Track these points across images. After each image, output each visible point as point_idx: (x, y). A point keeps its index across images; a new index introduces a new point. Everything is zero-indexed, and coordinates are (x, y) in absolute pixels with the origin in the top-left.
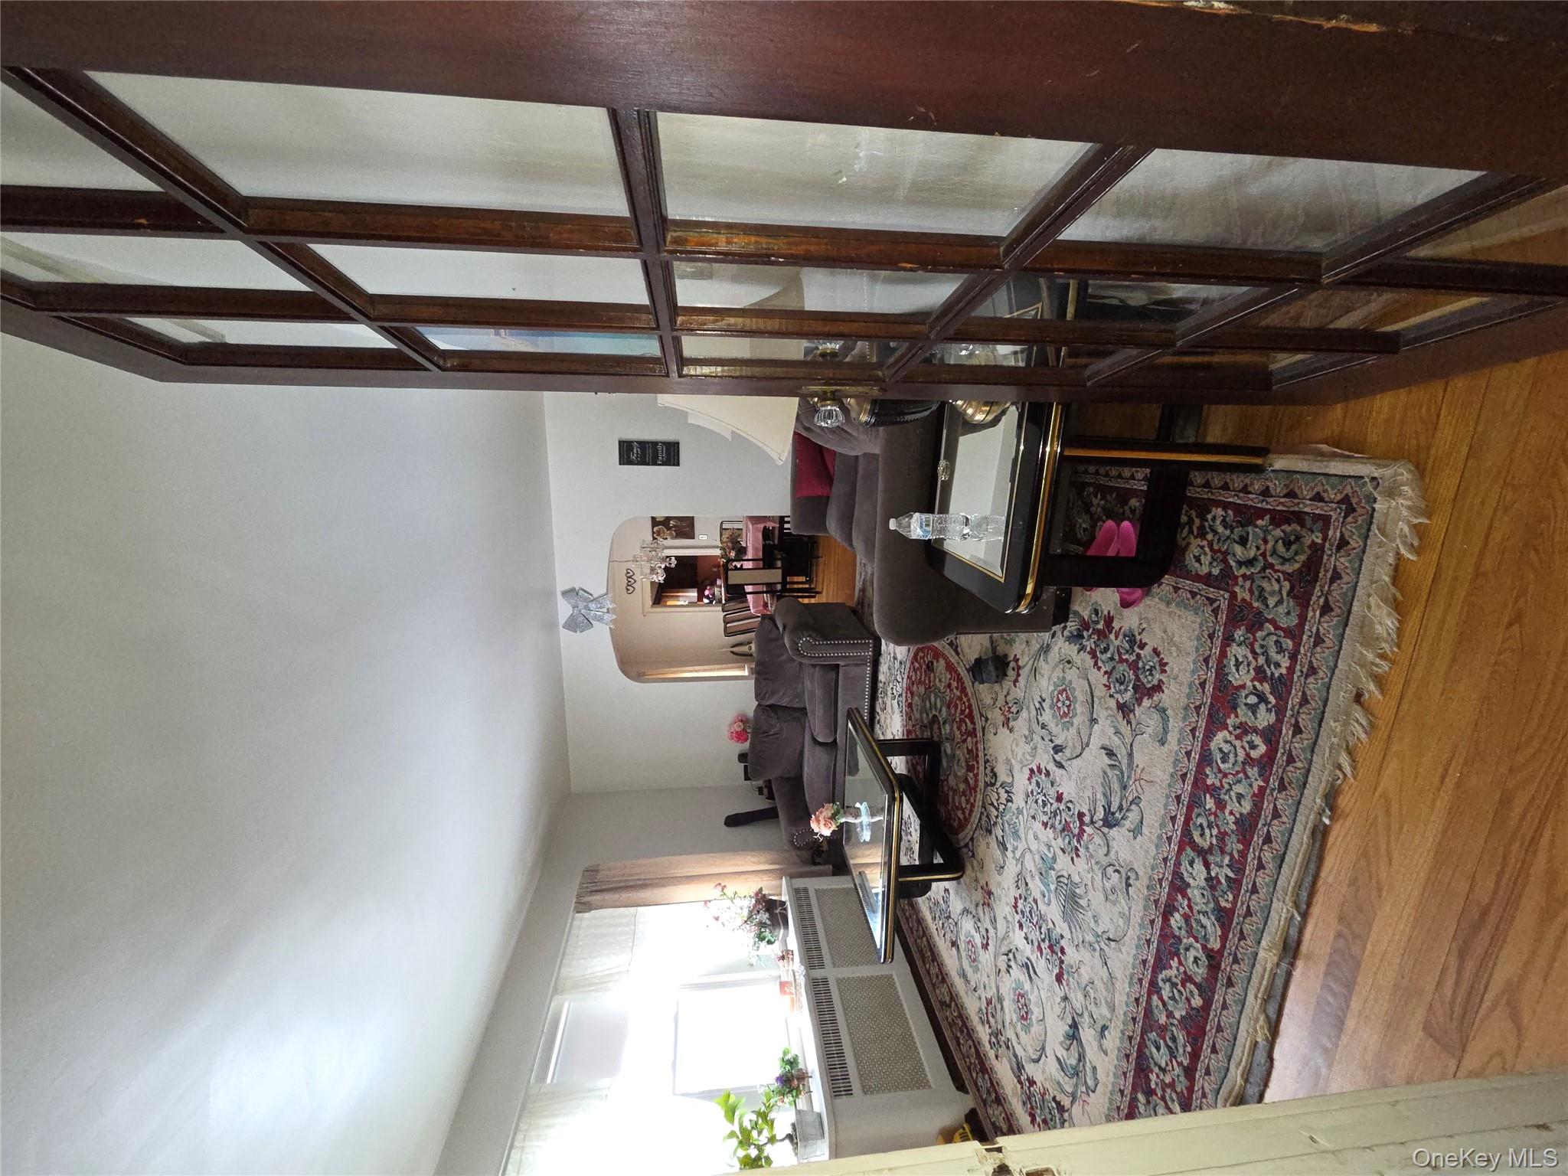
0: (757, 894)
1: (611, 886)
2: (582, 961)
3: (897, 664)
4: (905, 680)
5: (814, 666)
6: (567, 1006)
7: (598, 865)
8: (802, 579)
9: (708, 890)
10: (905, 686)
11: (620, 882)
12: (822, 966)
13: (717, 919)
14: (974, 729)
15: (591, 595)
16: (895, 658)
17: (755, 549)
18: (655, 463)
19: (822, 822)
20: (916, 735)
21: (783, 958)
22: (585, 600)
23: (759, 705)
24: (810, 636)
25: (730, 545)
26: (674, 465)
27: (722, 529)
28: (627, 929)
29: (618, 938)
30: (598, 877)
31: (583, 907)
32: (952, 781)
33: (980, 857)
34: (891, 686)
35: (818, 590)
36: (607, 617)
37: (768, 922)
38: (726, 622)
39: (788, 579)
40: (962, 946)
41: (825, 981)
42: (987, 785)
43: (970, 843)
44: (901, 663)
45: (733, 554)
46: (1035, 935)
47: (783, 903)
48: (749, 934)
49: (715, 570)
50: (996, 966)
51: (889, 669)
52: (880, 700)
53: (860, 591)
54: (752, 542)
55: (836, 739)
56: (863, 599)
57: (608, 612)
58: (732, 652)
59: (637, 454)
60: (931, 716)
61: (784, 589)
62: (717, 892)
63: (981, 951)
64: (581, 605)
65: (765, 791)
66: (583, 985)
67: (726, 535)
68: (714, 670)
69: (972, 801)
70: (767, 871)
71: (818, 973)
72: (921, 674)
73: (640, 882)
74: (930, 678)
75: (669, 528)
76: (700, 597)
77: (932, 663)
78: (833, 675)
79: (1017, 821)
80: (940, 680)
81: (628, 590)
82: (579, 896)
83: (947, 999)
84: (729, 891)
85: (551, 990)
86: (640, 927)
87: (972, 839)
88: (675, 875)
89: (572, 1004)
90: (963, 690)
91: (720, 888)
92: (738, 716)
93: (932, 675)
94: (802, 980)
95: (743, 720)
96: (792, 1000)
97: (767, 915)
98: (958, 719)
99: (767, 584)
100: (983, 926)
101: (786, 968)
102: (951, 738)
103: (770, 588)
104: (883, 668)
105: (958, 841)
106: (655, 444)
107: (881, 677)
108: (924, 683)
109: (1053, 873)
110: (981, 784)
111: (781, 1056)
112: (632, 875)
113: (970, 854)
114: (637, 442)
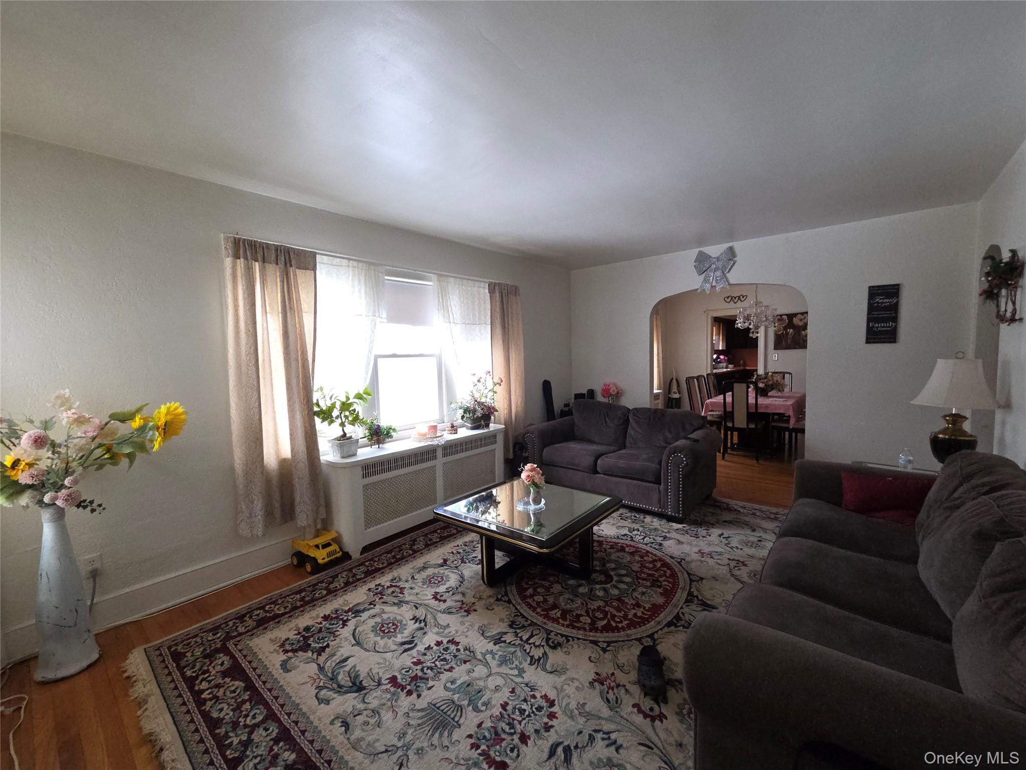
0: (494, 408)
1: (505, 306)
2: (458, 291)
3: (659, 539)
4: (644, 547)
5: (660, 463)
6: (430, 284)
7: (519, 295)
8: (735, 440)
9: (500, 373)
10: (640, 546)
11: (508, 312)
12: (444, 455)
13: (479, 381)
14: (596, 630)
15: (729, 272)
16: (665, 538)
17: (767, 406)
18: (869, 320)
19: (531, 474)
20: (597, 552)
21: (453, 426)
22: (724, 267)
23: (629, 410)
24: (687, 464)
25: (771, 383)
26: (867, 339)
27: (784, 374)
28: (477, 319)
29: (471, 314)
30: (512, 296)
31: (492, 288)
32: (557, 588)
33: (495, 607)
34: (641, 529)
35: (726, 455)
36: (708, 286)
37: (475, 416)
38: (698, 378)
39: (735, 434)
40: (441, 570)
41: (435, 458)
42: (548, 632)
43: (507, 599)
44: (661, 545)
45: (761, 385)
46: (428, 660)
47: (487, 426)
48: (467, 401)
49: (741, 362)
50: (421, 604)
51: (655, 529)
52: (629, 514)
53: (728, 504)
54: (773, 403)
55: (599, 473)
56: (719, 507)
57: (712, 286)
58: (672, 379)
59: (882, 303)
60: (612, 573)
61: (727, 429)
62: (496, 380)
63: (433, 590)
64: (720, 264)
65: (567, 409)
66: (443, 294)
67: (778, 378)
68: (659, 367)
69: (539, 610)
70: (511, 415)
71: (439, 453)
72: (649, 569)
73: (506, 326)
74: (646, 580)
75: (785, 328)
76: (719, 352)
77: (660, 587)
78: (651, 478)
79: (514, 666)
80: (643, 594)
81: (728, 298)
82: (499, 284)
83: (415, 547)
84: (497, 388)
85: (440, 273)
86: (478, 327)
87: (509, 602)
88: (510, 349)
89: (431, 287)
90: (633, 624)
91: (499, 382)
92: (621, 390)
93: (648, 584)
94: (435, 442)
95: (619, 394)
96: (425, 435)
97: (480, 416)
98: (607, 609)
99: (732, 413)
100: (449, 597)
101: (447, 429)
102: (591, 596)
103: (728, 415)
104: (656, 523)
105: (511, 584)
106: (895, 319)
107: (648, 519)
108: (642, 572)
109: (466, 702)
110: (550, 626)
111: (392, 428)
112: (512, 319)
113: (499, 597)
114: (898, 302)
